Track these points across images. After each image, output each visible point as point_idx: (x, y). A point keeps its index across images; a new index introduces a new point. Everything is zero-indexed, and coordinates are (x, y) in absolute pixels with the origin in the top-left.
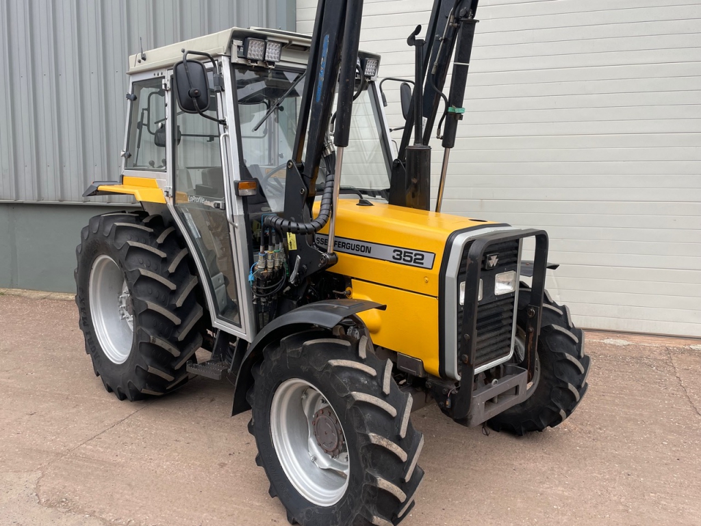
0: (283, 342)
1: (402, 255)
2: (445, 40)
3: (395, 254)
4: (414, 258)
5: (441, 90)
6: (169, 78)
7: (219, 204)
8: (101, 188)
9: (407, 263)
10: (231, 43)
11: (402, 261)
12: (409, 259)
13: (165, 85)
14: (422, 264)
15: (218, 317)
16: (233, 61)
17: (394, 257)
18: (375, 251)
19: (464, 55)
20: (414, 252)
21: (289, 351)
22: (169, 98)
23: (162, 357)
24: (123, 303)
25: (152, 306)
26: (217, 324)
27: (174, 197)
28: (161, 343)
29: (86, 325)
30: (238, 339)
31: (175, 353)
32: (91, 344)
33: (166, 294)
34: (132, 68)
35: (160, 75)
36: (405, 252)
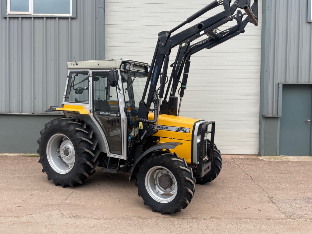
0: (153, 155)
2: (181, 66)
3: (176, 129)
4: (183, 130)
5: (179, 79)
6: (91, 73)
7: (118, 115)
8: (57, 109)
9: (181, 132)
10: (121, 64)
11: (179, 131)
12: (181, 130)
13: (90, 75)
14: (186, 131)
15: (110, 153)
16: (121, 70)
17: (176, 130)
18: (169, 128)
19: (187, 70)
20: (183, 128)
21: (155, 158)
22: (91, 79)
23: (88, 169)
24: (62, 151)
25: (87, 150)
26: (109, 155)
27: (93, 112)
28: (88, 163)
29: (44, 161)
30: (119, 159)
31: (92, 167)
32: (47, 168)
33: (90, 146)
34: (69, 66)
35: (86, 71)
36: (180, 128)
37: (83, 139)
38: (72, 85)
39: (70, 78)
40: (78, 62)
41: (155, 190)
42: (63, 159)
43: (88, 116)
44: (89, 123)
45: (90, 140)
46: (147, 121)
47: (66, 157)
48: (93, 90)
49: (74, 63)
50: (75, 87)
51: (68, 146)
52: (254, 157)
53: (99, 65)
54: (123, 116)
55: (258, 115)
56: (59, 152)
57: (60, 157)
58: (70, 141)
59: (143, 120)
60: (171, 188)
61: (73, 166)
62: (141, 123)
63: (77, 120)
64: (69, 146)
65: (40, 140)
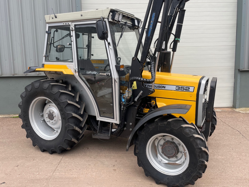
1: (180, 88)
2: (174, 16)
3: (177, 88)
4: (185, 89)
6: (74, 26)
7: (108, 74)
8: (37, 69)
9: (182, 91)
10: (110, 13)
11: (180, 90)
12: (183, 89)
13: (72, 28)
14: (189, 90)
15: (100, 116)
16: (109, 20)
17: (176, 89)
18: (167, 87)
20: (185, 87)
21: (159, 124)
22: (73, 33)
23: (76, 134)
24: (46, 116)
25: (74, 115)
26: (99, 118)
27: (79, 72)
28: (77, 129)
29: (27, 126)
30: (111, 123)
31: (81, 132)
32: (31, 134)
33: (77, 110)
34: (48, 21)
35: (67, 24)
36: (181, 87)
37: (69, 102)
38: (52, 42)
39: (49, 33)
40: (57, 15)
41: (157, 158)
42: (48, 123)
43: (72, 77)
44: (74, 83)
45: (77, 103)
46: (142, 79)
47: (51, 121)
48: (77, 48)
49: (53, 16)
50: (55, 45)
51: (52, 110)
52: (230, 110)
53: (82, 16)
54: (115, 75)
55: (234, 69)
56: (42, 116)
57: (44, 121)
58: (54, 105)
59: (137, 78)
60: (176, 157)
61: (59, 131)
62: (135, 83)
63: (61, 82)
64: (54, 109)
65: (21, 104)
